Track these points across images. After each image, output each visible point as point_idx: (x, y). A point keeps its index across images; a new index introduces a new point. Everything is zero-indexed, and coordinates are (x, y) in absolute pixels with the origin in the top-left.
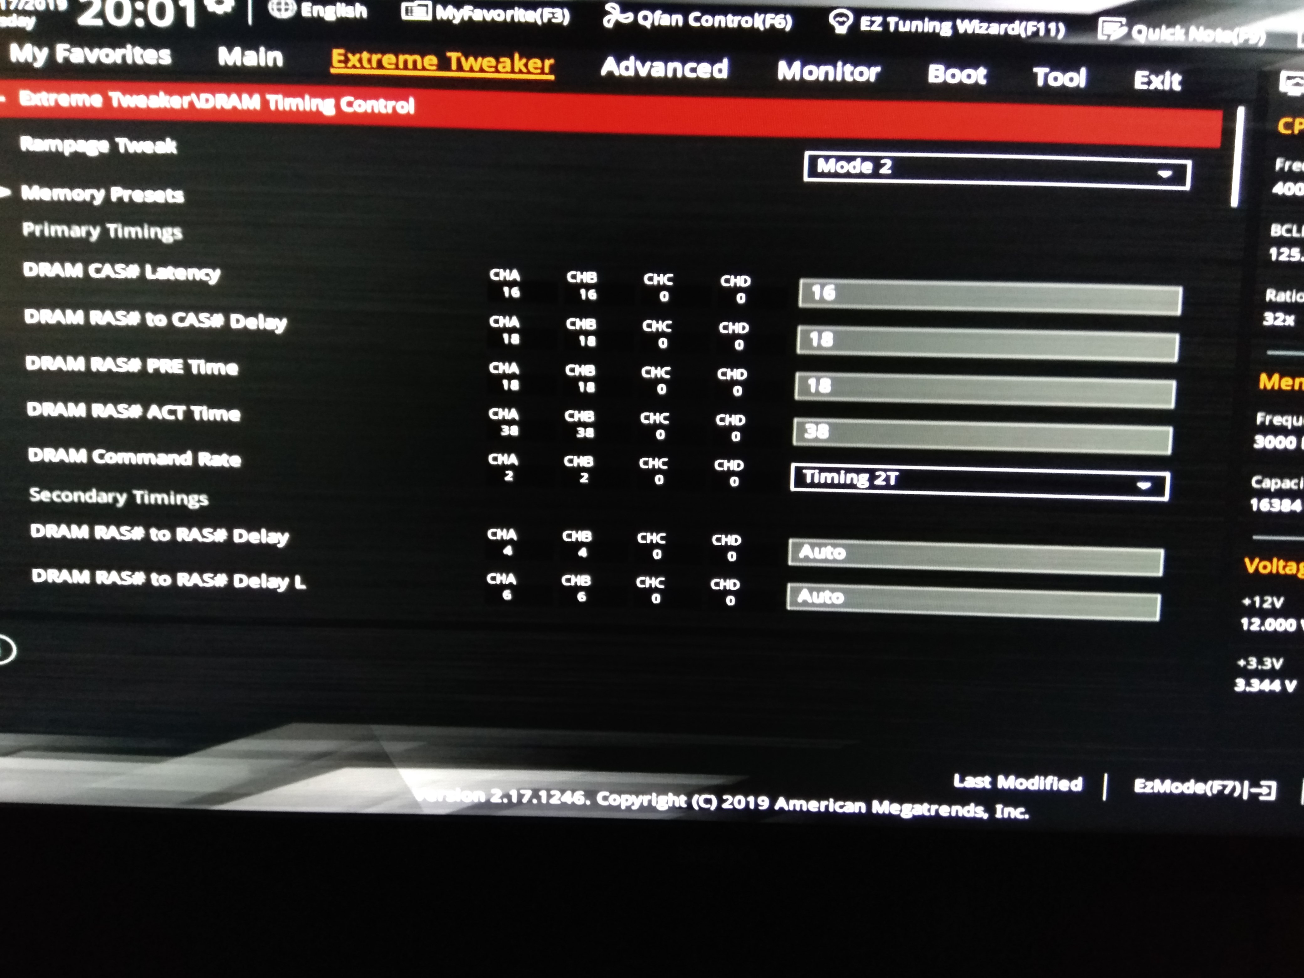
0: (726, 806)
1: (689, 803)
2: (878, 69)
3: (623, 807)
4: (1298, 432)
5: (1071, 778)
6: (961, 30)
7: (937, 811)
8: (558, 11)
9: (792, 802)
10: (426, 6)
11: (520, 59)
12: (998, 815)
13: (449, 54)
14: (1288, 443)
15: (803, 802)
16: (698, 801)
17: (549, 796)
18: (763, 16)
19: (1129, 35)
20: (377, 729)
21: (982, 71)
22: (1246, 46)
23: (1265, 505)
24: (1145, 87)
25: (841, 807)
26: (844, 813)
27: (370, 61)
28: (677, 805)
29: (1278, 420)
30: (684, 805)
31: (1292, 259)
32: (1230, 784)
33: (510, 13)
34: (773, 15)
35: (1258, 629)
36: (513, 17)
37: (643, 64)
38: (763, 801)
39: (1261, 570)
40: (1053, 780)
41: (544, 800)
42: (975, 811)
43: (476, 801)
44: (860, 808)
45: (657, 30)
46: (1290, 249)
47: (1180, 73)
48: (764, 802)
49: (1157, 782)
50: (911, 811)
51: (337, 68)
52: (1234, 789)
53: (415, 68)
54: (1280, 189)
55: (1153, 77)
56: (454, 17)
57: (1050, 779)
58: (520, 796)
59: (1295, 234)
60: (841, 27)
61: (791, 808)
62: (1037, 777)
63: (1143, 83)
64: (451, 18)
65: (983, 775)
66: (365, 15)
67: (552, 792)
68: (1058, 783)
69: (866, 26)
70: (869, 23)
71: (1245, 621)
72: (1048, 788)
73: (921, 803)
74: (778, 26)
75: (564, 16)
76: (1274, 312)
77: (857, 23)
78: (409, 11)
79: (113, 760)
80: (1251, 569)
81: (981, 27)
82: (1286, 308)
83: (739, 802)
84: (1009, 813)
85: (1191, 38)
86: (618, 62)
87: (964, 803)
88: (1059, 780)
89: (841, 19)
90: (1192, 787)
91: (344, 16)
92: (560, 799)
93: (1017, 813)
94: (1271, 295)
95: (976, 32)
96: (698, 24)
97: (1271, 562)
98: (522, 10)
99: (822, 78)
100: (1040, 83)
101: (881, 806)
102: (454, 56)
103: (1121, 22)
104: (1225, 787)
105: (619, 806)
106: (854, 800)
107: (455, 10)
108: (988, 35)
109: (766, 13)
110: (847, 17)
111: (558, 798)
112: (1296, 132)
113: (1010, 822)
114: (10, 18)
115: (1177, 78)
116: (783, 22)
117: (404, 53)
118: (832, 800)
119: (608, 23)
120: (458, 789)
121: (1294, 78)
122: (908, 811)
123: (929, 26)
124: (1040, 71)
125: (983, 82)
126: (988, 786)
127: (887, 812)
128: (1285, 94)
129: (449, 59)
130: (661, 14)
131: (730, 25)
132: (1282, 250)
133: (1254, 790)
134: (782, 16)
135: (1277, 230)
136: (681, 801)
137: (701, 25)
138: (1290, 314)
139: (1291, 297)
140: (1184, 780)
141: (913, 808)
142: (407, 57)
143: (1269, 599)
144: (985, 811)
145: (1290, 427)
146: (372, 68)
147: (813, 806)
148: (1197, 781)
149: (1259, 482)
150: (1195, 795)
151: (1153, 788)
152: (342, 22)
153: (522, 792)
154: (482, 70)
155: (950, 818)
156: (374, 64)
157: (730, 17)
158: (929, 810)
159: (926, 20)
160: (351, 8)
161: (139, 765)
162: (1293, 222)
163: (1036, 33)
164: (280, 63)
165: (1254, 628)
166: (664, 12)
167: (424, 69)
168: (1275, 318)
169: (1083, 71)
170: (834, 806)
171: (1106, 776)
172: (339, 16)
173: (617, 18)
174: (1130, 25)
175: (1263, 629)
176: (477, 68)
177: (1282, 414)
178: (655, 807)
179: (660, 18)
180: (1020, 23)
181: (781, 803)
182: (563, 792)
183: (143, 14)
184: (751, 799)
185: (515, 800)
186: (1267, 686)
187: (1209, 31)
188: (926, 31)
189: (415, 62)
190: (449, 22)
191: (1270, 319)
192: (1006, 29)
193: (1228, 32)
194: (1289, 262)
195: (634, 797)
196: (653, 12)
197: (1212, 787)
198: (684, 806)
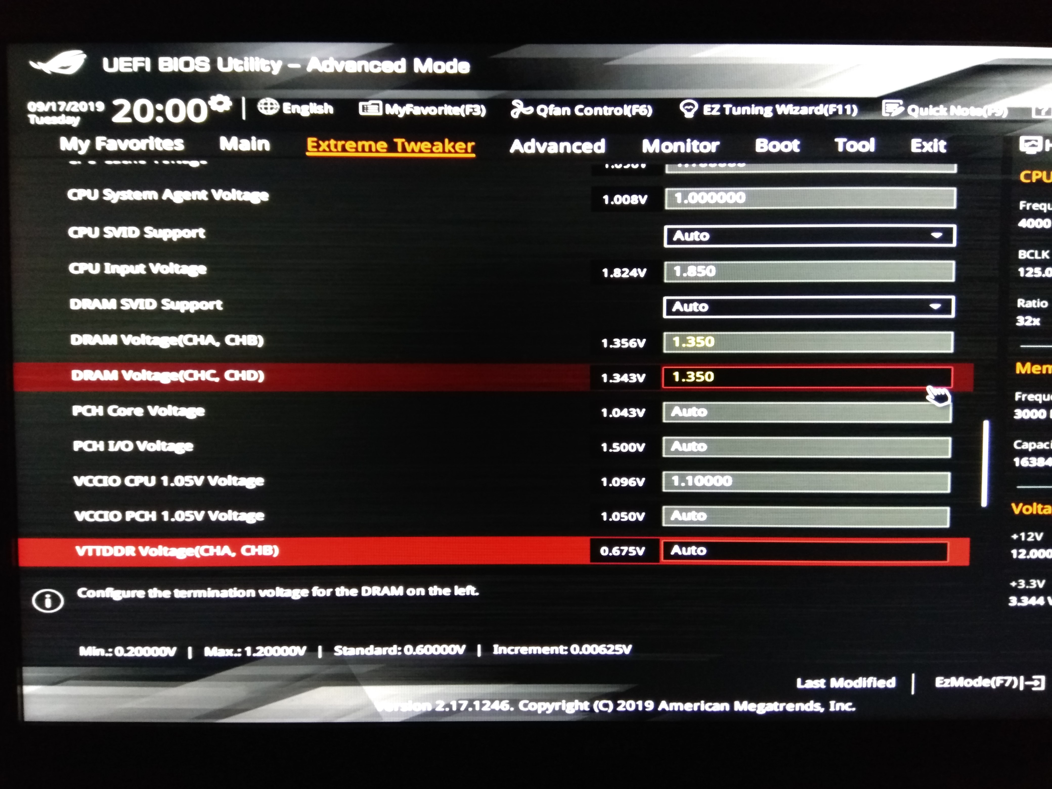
0: (620, 709)
1: (591, 707)
2: (718, 143)
3: (539, 712)
4: (1047, 406)
5: (887, 678)
6: (780, 113)
7: (784, 707)
8: (477, 107)
9: (672, 704)
10: (378, 104)
11: (449, 142)
12: (832, 709)
13: (396, 140)
14: (1041, 414)
15: (681, 704)
16: (598, 706)
17: (482, 705)
18: (630, 106)
19: (905, 113)
21: (796, 142)
22: (993, 118)
23: (1024, 462)
24: (919, 151)
25: (710, 707)
26: (712, 712)
27: (336, 146)
28: (582, 709)
29: (1031, 397)
30: (587, 709)
31: (1036, 276)
32: (1009, 679)
33: (440, 108)
34: (638, 106)
35: (1025, 557)
36: (443, 111)
37: (542, 144)
39: (1024, 512)
40: (873, 680)
41: (477, 708)
42: (814, 706)
43: (424, 710)
44: (725, 707)
45: (551, 118)
46: (1034, 268)
47: (945, 140)
48: (650, 705)
49: (953, 679)
50: (764, 708)
51: (311, 152)
52: (1012, 683)
53: (370, 151)
54: (1024, 223)
55: (925, 143)
56: (399, 113)
57: (871, 679)
58: (459, 706)
59: (1037, 257)
60: (689, 113)
61: (671, 709)
62: (860, 678)
63: (918, 148)
64: (397, 113)
65: (819, 678)
66: (332, 112)
67: (484, 702)
68: (877, 682)
69: (708, 112)
70: (710, 110)
71: (1014, 552)
72: (869, 686)
73: (772, 702)
74: (642, 114)
75: (481, 110)
76: (1024, 316)
77: (701, 110)
78: (365, 109)
79: (138, 686)
80: (1017, 511)
81: (794, 110)
82: (1033, 312)
83: (631, 705)
84: (840, 707)
85: (952, 113)
86: (523, 143)
87: (806, 701)
88: (878, 680)
89: (689, 107)
90: (980, 682)
91: (315, 113)
93: (846, 707)
94: (1021, 303)
95: (791, 113)
96: (581, 114)
97: (1032, 506)
98: (450, 107)
99: (676, 151)
100: (840, 149)
101: (741, 705)
102: (399, 141)
103: (899, 103)
104: (1005, 681)
105: (536, 711)
106: (720, 701)
107: (400, 108)
108: (800, 116)
109: (632, 104)
110: (693, 105)
111: (489, 706)
112: (1034, 181)
113: (841, 714)
114: (60, 118)
115: (943, 143)
116: (646, 111)
117: (361, 140)
118: (703, 702)
119: (515, 114)
120: (410, 702)
121: (1030, 141)
122: (762, 708)
123: (754, 110)
124: (840, 141)
125: (797, 150)
126: (823, 687)
127: (746, 710)
128: (1024, 153)
129: (396, 144)
130: (554, 107)
131: (606, 114)
132: (1028, 269)
133: (1028, 683)
134: (645, 106)
135: (1023, 254)
136: (585, 706)
137: (584, 115)
138: (1036, 317)
139: (1036, 304)
140: (974, 677)
141: (766, 706)
142: (364, 142)
143: (1032, 534)
144: (822, 706)
145: (1040, 402)
146: (338, 151)
147: (689, 707)
148: (984, 677)
149: (1019, 445)
150: (982, 688)
151: (949, 684)
152: (315, 117)
153: (460, 702)
154: (421, 151)
155: (795, 712)
156: (340, 149)
157: (605, 108)
158: (778, 707)
159: (753, 105)
160: (321, 106)
161: (160, 689)
162: (1035, 249)
163: (836, 113)
164: (268, 148)
165: (1022, 556)
166: (556, 106)
167: (377, 151)
168: (1026, 320)
169: (872, 140)
170: (705, 706)
171: (913, 675)
172: (312, 113)
173: (521, 111)
174: (906, 105)
175: (1028, 557)
176: (417, 150)
177: (1035, 392)
178: (565, 711)
179: (553, 110)
180: (824, 106)
181: (663, 705)
182: (492, 701)
183: (162, 113)
184: (640, 703)
185: (454, 709)
186: (1033, 601)
187: (965, 109)
188: (753, 113)
189: (370, 146)
190: (395, 116)
191: (1021, 321)
192: (813, 110)
193: (979, 109)
194: (1034, 278)
195: (548, 703)
196: (548, 106)
197: (995, 682)
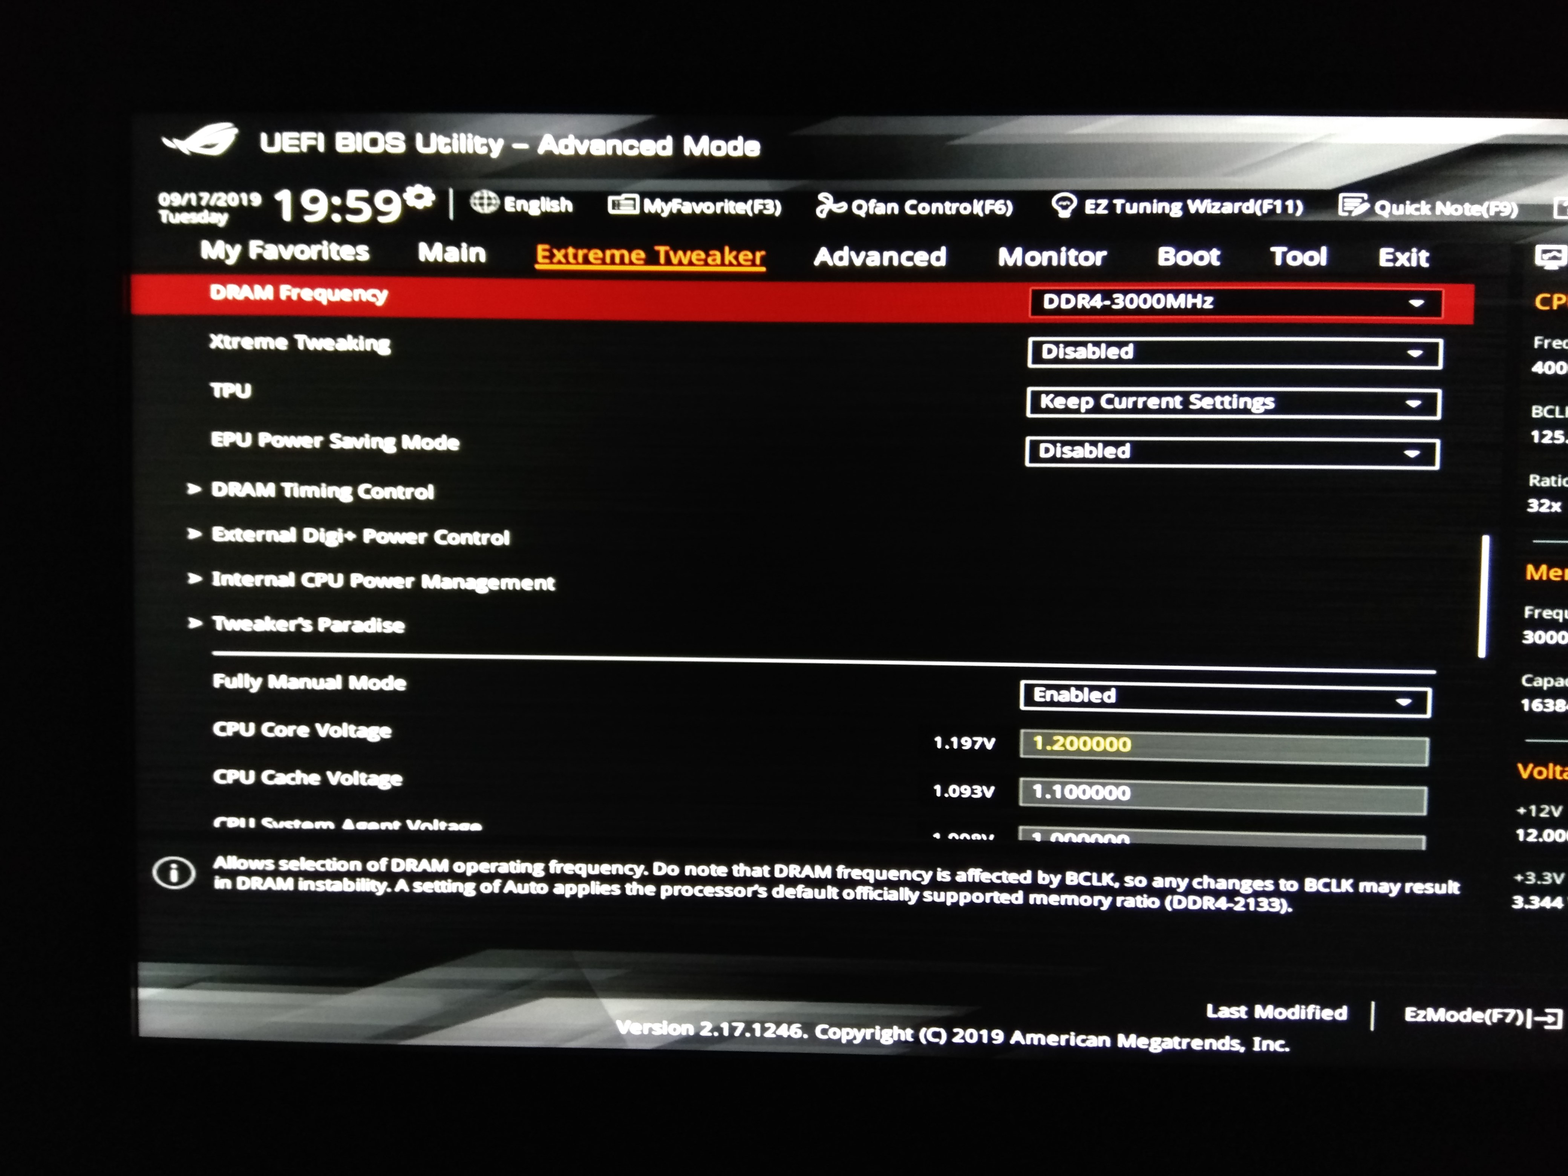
0: (957, 1040)
1: (916, 1036)
2: (1104, 253)
3: (844, 1041)
5: (1335, 1007)
6: (1192, 210)
7: (1189, 1044)
8: (769, 203)
9: (1029, 1036)
10: (634, 199)
11: (730, 252)
12: (1256, 1048)
13: (657, 248)
14: (1561, 637)
15: (1041, 1036)
16: (926, 1034)
17: (764, 1030)
18: (982, 202)
19: (1371, 211)
20: (579, 956)
21: (1215, 252)
22: (1498, 219)
23: (1537, 706)
24: (1391, 264)
25: (1084, 1041)
26: (1086, 1048)
27: (575, 256)
28: (903, 1039)
29: (1547, 614)
31: (1556, 442)
32: (1512, 1012)
33: (719, 205)
34: (992, 201)
35: (1536, 840)
36: (723, 208)
37: (858, 254)
38: (997, 1034)
39: (1536, 776)
40: (1315, 1009)
41: (758, 1034)
42: (1229, 1044)
43: (684, 1034)
44: (1104, 1042)
45: (871, 218)
46: (1553, 431)
47: (1427, 250)
48: (998, 1036)
49: (1430, 1011)
50: (1160, 1045)
51: (542, 264)
52: (1516, 1018)
53: (622, 262)
54: (1540, 368)
55: (1398, 254)
56: (662, 211)
57: (1312, 1007)
58: (732, 1029)
59: (1558, 416)
60: (1065, 211)
61: (1029, 1042)
62: (1297, 1006)
63: (1388, 260)
64: (659, 211)
65: (1238, 1005)
66: (570, 209)
67: (767, 1025)
68: (1321, 1012)
69: (1091, 209)
70: (1094, 207)
71: (1521, 832)
72: (1310, 1017)
73: (1171, 1037)
74: (998, 212)
75: (775, 207)
76: (1539, 499)
77: (1081, 206)
78: (616, 205)
80: (1525, 775)
81: (1213, 207)
82: (1552, 494)
83: (971, 1036)
84: (1268, 1046)
85: (1437, 213)
86: (832, 252)
87: (1218, 1036)
88: (1322, 1009)
89: (1064, 203)
90: (1469, 1016)
91: (549, 210)
92: (774, 1033)
93: (1276, 1046)
94: (1534, 480)
95: (1209, 211)
96: (914, 212)
97: (1547, 768)
98: (732, 203)
99: (1045, 264)
100: (1278, 262)
101: (1127, 1040)
102: (662, 249)
103: (1362, 198)
104: (1506, 1015)
105: (840, 1040)
106: (1097, 1033)
107: (663, 204)
108: (1222, 214)
109: (985, 199)
110: (1071, 201)
111: (773, 1031)
112: (1555, 307)
113: (1269, 1055)
114: (201, 215)
115: (1424, 254)
116: (1004, 208)
117: (610, 248)
118: (1073, 1033)
119: (821, 213)
120: (665, 1021)
121: (1550, 251)
122: (1157, 1045)
123: (1158, 207)
124: (1278, 251)
125: (1216, 263)
126: (1244, 1017)
127: (1134, 1046)
128: (1541, 268)
129: (658, 253)
130: (876, 203)
131: (948, 212)
132: (1545, 432)
133: (1538, 1019)
134: (1002, 201)
135: (1538, 412)
136: (907, 1035)
137: (918, 213)
138: (1556, 502)
139: (1556, 482)
140: (1460, 1008)
141: (1162, 1042)
142: (614, 251)
143: (1546, 807)
144: (1242, 1044)
145: (1561, 620)
146: (578, 263)
147: (1052, 1040)
148: (1474, 1009)
149: (1529, 681)
150: (1472, 1024)
151: (1425, 1017)
152: (546, 216)
153: (734, 1024)
154: (691, 263)
155: (1203, 1051)
156: (580, 259)
157: (947, 204)
158: (1180, 1044)
159: (1155, 201)
160: (556, 202)
162: (1555, 403)
163: (1272, 211)
164: (483, 259)
165: (1531, 839)
166: (879, 201)
167: (631, 263)
168: (1541, 505)
169: (1324, 249)
170: (1076, 1040)
171: (1373, 1003)
172: (544, 210)
173: (830, 208)
174: (1372, 201)
175: (1541, 840)
176: (685, 261)
177: (1553, 607)
178: (879, 1041)
179: (875, 207)
180: (1256, 202)
181: (1017, 1037)
182: (778, 1025)
183: (340, 210)
184: (984, 1032)
185: (726, 1033)
186: (1547, 903)
187: (1457, 206)
188: (1155, 212)
189: (622, 257)
190: (657, 216)
191: (1535, 506)
192: (1240, 208)
193: (1477, 206)
194: (1554, 445)
195: (855, 1030)
196: (868, 202)
197: (1492, 1016)
198: (911, 1039)
